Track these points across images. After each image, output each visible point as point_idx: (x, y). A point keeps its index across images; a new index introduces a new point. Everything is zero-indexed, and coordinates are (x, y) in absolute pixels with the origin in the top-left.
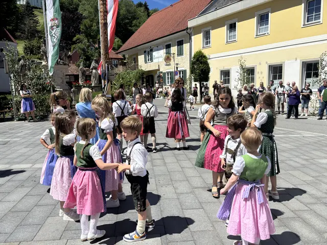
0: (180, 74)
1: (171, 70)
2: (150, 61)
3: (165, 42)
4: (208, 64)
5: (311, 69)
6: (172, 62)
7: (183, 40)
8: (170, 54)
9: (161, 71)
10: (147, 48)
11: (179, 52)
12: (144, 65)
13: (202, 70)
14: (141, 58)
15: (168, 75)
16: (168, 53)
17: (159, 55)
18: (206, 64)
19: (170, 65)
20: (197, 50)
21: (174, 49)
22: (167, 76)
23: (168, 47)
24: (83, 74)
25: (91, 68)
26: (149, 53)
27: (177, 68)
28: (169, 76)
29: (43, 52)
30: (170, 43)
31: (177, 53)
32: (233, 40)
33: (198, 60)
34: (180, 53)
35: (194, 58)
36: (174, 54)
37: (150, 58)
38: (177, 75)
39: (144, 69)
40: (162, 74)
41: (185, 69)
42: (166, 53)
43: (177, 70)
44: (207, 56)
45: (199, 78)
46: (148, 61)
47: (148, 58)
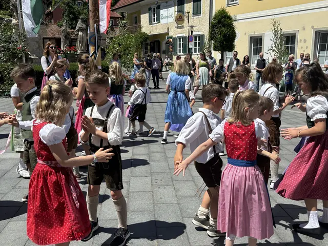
0: (196, 40)
1: (184, 35)
2: (156, 22)
4: (234, 28)
6: (185, 24)
8: (183, 12)
9: (170, 35)
10: (153, 3)
11: (195, 10)
12: (147, 27)
13: (224, 36)
14: (144, 18)
15: (180, 41)
16: (181, 11)
17: (169, 14)
18: (231, 27)
19: (182, 27)
20: (219, 8)
21: (189, 7)
22: (178, 43)
23: (181, 3)
24: (66, 37)
25: (76, 29)
26: (155, 11)
28: (181, 43)
29: (13, 6)
31: (192, 12)
33: (219, 22)
34: (197, 12)
35: (215, 18)
36: (188, 13)
37: (155, 17)
38: (192, 41)
39: (148, 32)
40: (171, 40)
41: (203, 34)
42: (178, 12)
43: (192, 34)
44: (233, 16)
45: (221, 46)
46: (154, 21)
47: (153, 18)
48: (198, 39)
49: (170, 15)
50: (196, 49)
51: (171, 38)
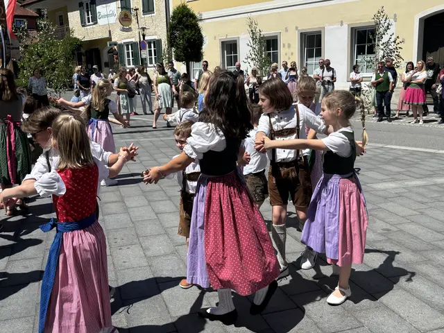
0: (150, 47)
1: (133, 40)
2: (91, 23)
4: (199, 30)
5: (364, 39)
6: (134, 25)
8: (129, 9)
9: (113, 40)
11: (146, 5)
12: (79, 29)
13: (188, 41)
14: (74, 17)
15: (128, 49)
16: (126, 6)
17: (108, 13)
18: (196, 29)
19: (129, 30)
20: (179, 3)
21: (136, 2)
22: (126, 51)
26: (88, 7)
27: (144, 36)
28: (130, 51)
31: (141, 9)
33: (180, 22)
34: (148, 8)
35: (173, 17)
36: (136, 10)
37: (90, 16)
38: (145, 48)
39: (80, 37)
40: (116, 47)
41: (159, 38)
42: (122, 8)
43: (144, 39)
44: (197, 14)
45: (185, 55)
46: (89, 22)
47: (87, 17)
48: (152, 45)
49: (111, 12)
50: (151, 59)
51: (115, 44)
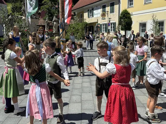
0: (112, 25)
1: (106, 23)
2: (91, 17)
3: (102, 4)
4: (131, 19)
6: (106, 17)
7: (114, 2)
9: (98, 23)
10: (90, 8)
12: (88, 19)
13: (127, 23)
14: (86, 15)
15: (103, 26)
16: (104, 11)
17: (98, 13)
18: (130, 18)
19: (105, 19)
20: (124, 9)
21: (108, 9)
23: (104, 7)
24: (48, 25)
26: (91, 11)
27: (110, 21)
28: (104, 27)
29: (23, 10)
30: (106, 4)
31: (109, 11)
32: (149, 2)
33: (124, 16)
34: (112, 11)
35: (122, 14)
36: (108, 12)
37: (91, 14)
38: (110, 26)
39: (87, 22)
40: (99, 25)
41: (115, 22)
42: (102, 11)
43: (110, 22)
44: (130, 13)
45: (125, 28)
46: (91, 16)
47: (90, 14)
48: (113, 24)
50: (111, 29)
51: (99, 24)
